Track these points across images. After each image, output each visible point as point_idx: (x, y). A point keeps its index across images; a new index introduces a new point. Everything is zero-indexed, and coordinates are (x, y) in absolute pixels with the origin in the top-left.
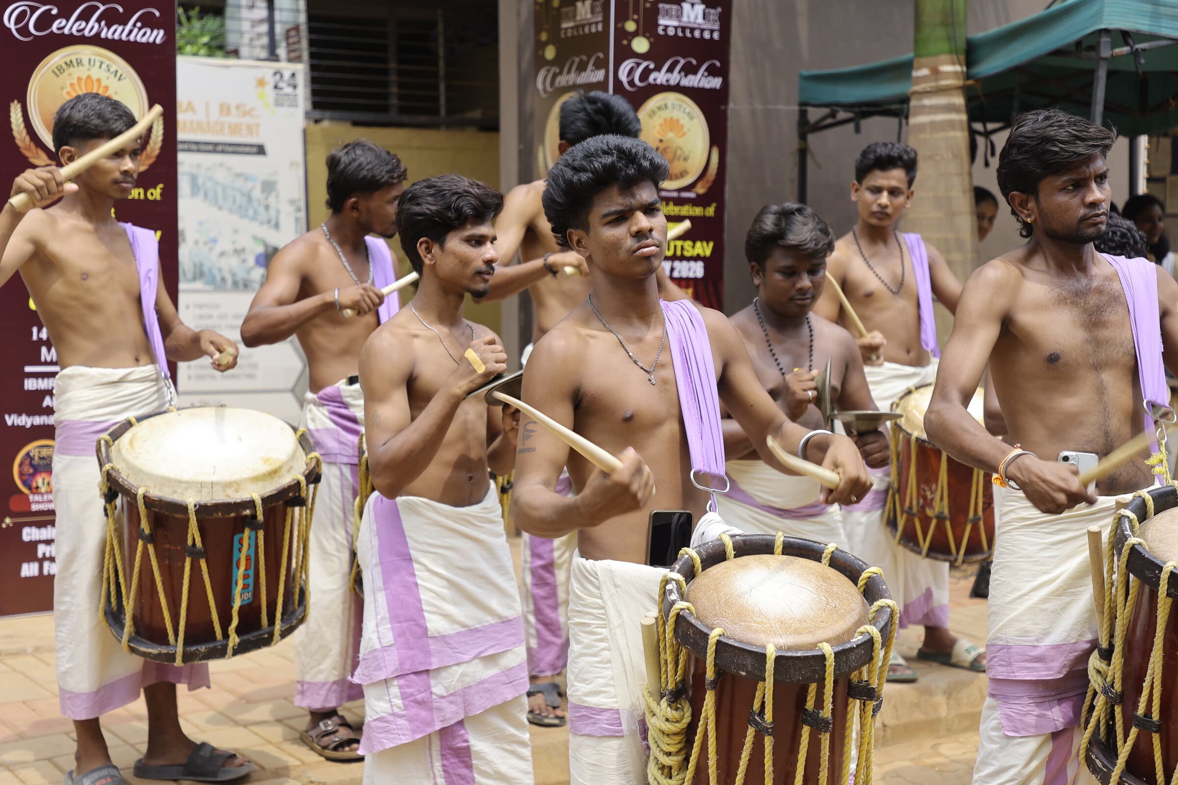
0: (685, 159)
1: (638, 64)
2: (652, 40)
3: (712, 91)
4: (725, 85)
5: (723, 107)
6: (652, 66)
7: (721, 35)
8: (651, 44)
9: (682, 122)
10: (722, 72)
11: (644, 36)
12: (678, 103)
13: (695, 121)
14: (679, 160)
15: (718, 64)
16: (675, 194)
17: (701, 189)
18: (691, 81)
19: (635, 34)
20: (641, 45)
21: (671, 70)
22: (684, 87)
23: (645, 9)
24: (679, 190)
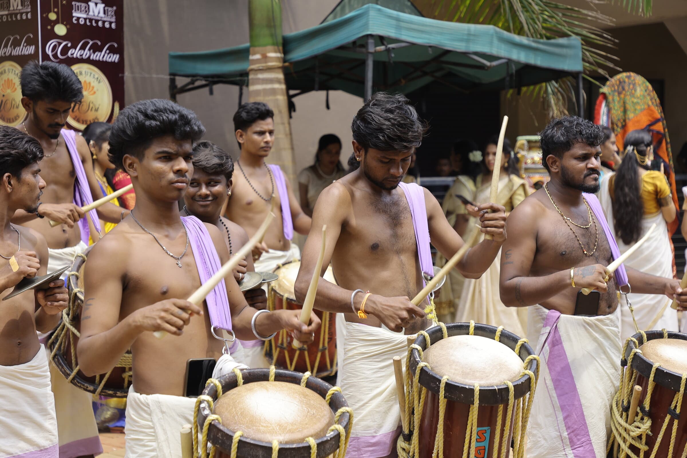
0: (97, 110)
1: (60, 44)
2: (68, 26)
3: (113, 63)
4: (122, 59)
5: (120, 75)
6: (69, 45)
7: (116, 26)
8: (68, 30)
9: (92, 84)
10: (119, 50)
11: (62, 23)
12: (89, 71)
13: (102, 84)
15: (116, 45)
18: (97, 56)
19: (56, 22)
20: (61, 30)
21: (83, 48)
22: (93, 60)
23: (62, 5)
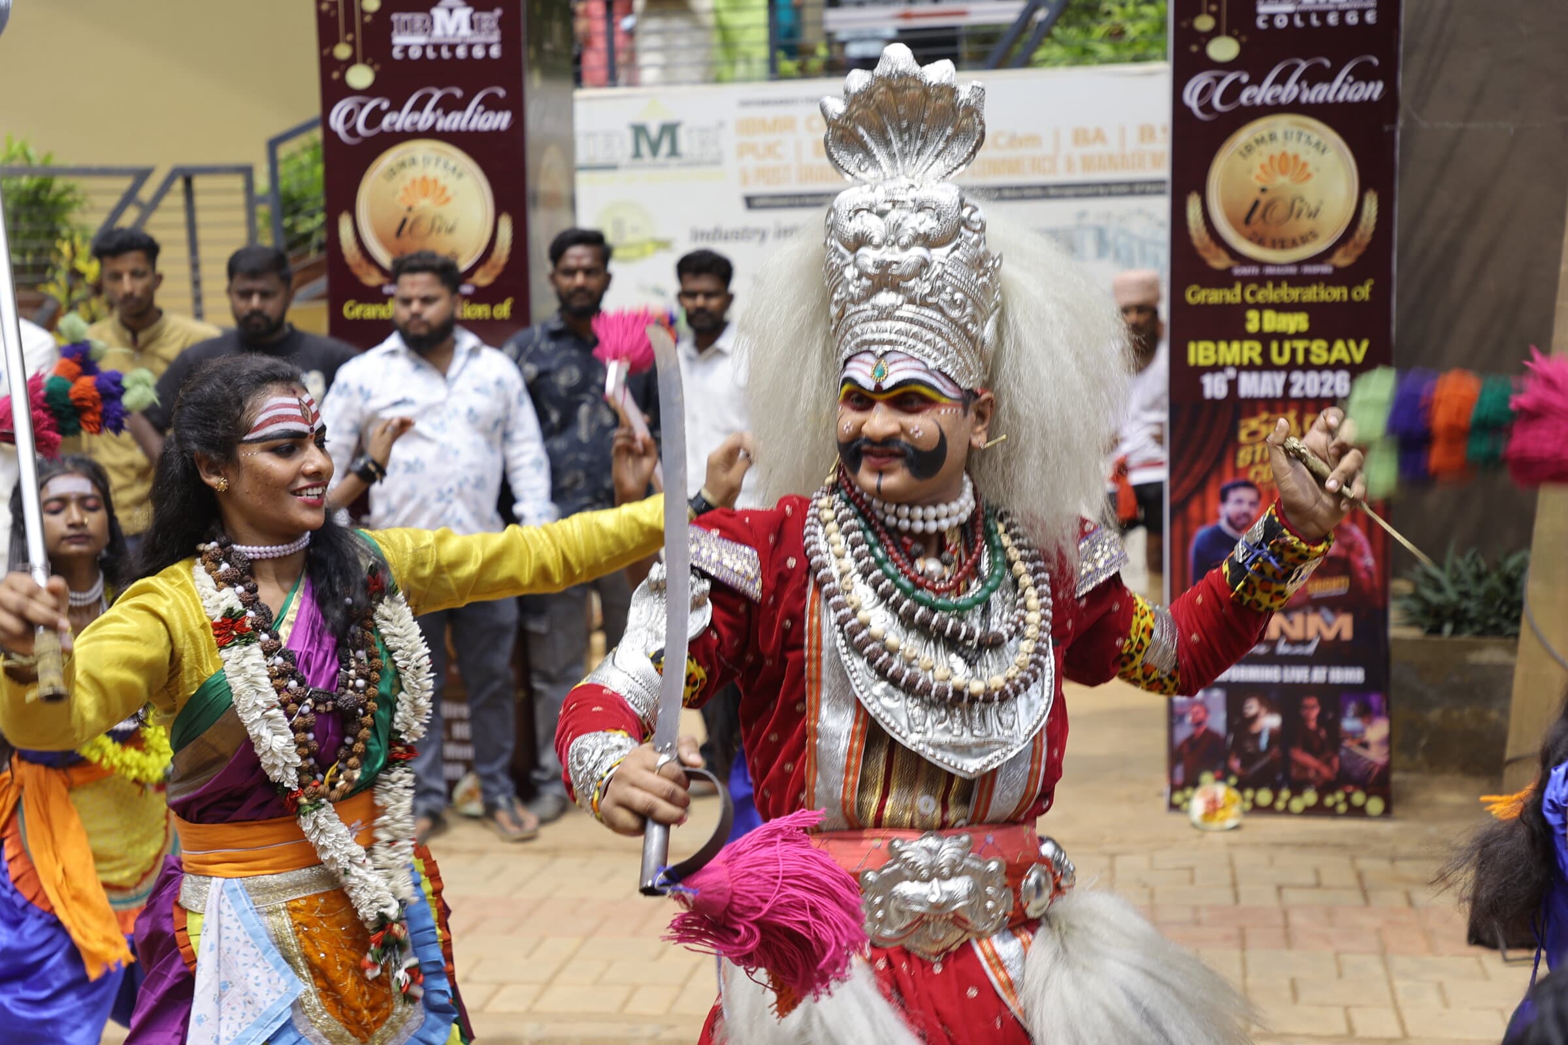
14: (1298, 216)
16: (1292, 270)
17: (1342, 259)
24: (1299, 264)
